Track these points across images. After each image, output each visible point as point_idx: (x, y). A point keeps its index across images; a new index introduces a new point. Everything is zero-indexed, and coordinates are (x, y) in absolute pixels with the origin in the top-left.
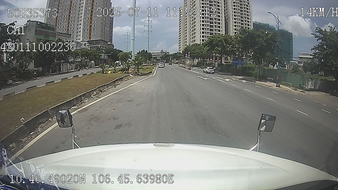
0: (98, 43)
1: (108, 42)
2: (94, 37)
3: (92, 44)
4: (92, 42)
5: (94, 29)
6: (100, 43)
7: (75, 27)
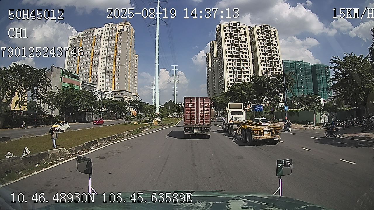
0: (123, 94)
1: (132, 93)
2: (118, 87)
3: (116, 95)
4: (116, 93)
5: (118, 79)
6: (124, 94)
7: (98, 75)
